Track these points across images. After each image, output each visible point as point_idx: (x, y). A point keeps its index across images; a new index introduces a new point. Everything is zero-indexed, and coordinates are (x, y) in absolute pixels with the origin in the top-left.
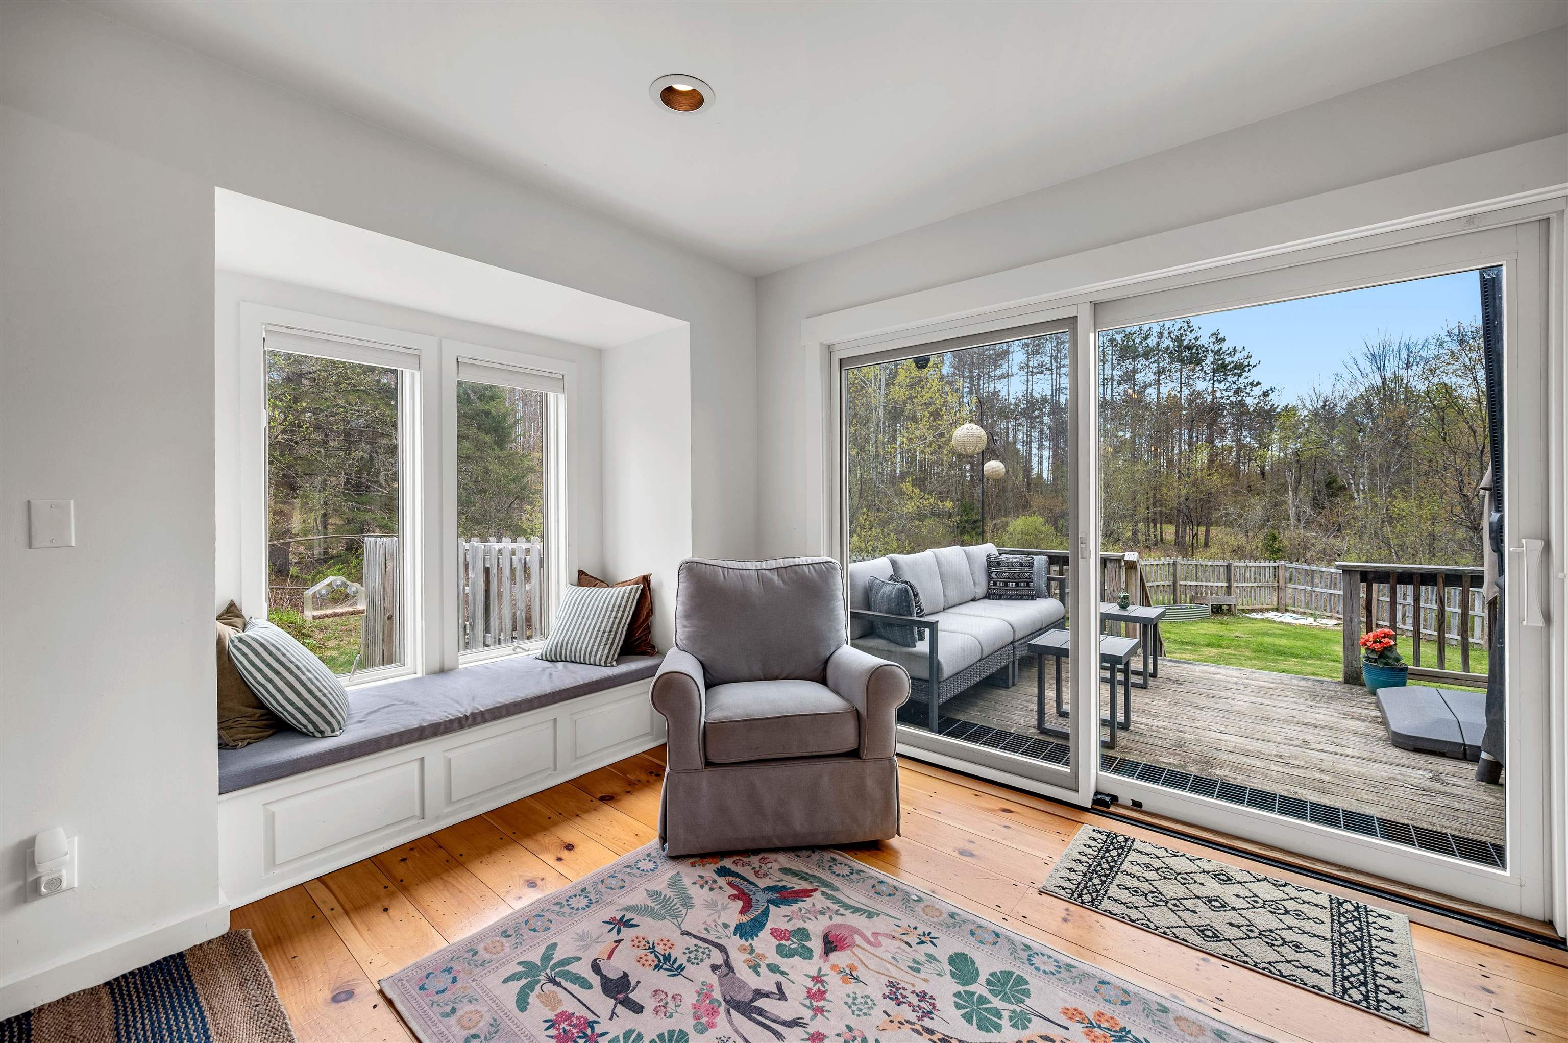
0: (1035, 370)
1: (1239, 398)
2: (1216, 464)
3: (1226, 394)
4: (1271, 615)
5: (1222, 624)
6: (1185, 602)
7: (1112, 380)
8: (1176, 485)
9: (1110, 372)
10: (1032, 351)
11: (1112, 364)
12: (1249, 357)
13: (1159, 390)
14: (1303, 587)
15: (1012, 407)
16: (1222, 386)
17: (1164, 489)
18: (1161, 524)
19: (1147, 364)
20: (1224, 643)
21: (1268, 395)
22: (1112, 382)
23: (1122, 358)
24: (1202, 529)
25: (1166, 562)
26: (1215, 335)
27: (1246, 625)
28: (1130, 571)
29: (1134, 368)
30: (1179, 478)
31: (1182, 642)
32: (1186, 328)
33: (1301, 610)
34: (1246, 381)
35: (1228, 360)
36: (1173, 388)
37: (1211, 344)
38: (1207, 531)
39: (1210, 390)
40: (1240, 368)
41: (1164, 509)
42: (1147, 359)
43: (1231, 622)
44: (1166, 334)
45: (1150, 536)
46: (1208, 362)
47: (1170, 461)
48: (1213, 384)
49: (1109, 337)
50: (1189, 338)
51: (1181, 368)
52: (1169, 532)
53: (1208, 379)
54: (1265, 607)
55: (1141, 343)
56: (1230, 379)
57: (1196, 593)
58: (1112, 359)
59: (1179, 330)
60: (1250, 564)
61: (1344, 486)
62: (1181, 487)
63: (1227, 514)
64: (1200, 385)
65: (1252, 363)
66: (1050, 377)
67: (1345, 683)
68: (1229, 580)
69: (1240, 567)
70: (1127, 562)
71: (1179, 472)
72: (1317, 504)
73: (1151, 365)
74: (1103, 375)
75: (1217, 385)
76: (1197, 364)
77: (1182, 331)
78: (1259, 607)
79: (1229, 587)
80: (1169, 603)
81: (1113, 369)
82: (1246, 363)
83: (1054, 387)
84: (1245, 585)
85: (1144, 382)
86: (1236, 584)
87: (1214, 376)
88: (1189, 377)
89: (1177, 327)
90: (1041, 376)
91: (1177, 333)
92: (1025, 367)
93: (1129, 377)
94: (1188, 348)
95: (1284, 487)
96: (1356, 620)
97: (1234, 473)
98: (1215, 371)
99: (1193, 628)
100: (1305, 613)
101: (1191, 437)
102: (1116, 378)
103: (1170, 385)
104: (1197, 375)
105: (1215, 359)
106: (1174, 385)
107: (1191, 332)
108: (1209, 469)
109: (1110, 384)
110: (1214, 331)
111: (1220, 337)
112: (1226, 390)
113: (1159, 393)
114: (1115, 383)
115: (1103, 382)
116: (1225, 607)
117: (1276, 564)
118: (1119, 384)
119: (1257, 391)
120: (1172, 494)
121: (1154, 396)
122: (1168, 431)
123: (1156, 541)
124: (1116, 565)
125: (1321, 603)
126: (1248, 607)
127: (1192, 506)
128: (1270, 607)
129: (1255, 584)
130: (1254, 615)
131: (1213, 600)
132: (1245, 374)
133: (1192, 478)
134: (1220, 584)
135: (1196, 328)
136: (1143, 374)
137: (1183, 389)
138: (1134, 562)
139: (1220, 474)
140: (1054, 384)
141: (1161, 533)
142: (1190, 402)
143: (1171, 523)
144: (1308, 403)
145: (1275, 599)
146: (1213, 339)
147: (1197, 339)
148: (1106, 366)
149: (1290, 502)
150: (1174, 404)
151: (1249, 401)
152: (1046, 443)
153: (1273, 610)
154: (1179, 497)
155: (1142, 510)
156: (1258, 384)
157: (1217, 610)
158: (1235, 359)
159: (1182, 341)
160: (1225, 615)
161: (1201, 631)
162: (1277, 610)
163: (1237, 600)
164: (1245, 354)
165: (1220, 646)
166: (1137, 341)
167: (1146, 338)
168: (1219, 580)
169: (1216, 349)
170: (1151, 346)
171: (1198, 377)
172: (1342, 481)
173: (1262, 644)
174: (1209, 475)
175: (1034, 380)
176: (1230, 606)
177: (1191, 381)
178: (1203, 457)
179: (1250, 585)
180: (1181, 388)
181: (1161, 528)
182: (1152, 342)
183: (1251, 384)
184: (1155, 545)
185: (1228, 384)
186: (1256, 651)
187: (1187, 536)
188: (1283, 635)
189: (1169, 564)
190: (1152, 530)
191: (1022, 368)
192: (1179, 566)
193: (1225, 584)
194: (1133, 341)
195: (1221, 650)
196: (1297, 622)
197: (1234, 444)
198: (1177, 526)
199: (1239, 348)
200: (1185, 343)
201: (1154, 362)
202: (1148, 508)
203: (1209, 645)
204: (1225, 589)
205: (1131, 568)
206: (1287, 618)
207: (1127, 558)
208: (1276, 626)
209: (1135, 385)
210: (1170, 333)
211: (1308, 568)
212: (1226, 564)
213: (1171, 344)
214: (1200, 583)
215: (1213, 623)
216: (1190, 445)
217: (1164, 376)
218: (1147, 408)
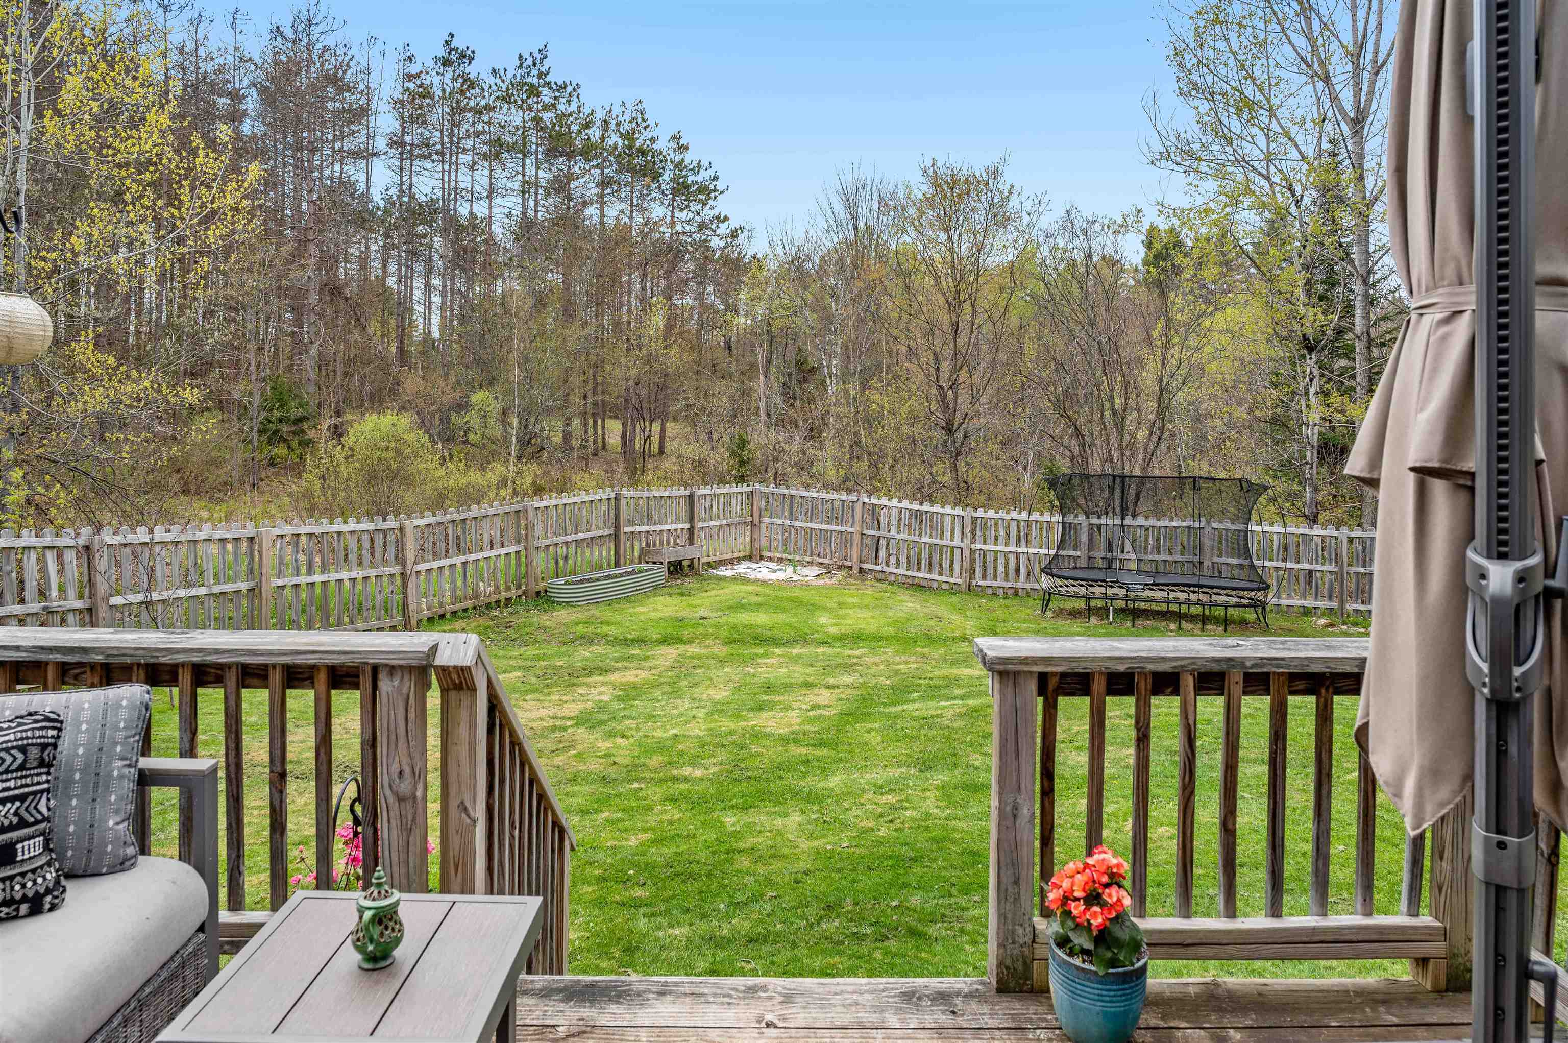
0: (416, 152)
1: (704, 237)
2: (676, 331)
3: (688, 228)
4: (742, 568)
5: (682, 594)
6: (632, 562)
7: (537, 187)
8: (623, 360)
9: (533, 172)
10: (411, 116)
11: (537, 159)
12: (716, 178)
13: (602, 211)
14: (780, 521)
15: (379, 213)
16: (683, 216)
17: (608, 368)
18: (603, 421)
19: (587, 168)
20: (686, 633)
21: (737, 236)
22: (537, 189)
23: (552, 153)
24: (656, 427)
25: (605, 497)
26: (676, 138)
27: (714, 592)
28: (453, 695)
29: (568, 171)
30: (628, 350)
31: (626, 640)
32: (639, 120)
33: (778, 555)
34: (712, 213)
35: (691, 179)
36: (622, 211)
37: (671, 152)
38: (663, 430)
39: (668, 220)
40: (706, 192)
41: (607, 398)
42: (588, 160)
43: (693, 589)
44: (613, 126)
45: (587, 441)
46: (666, 177)
47: (617, 323)
48: (673, 212)
49: (533, 114)
50: (642, 137)
51: (632, 182)
52: (614, 430)
53: (666, 202)
54: (736, 555)
55: (580, 132)
56: (695, 207)
57: (648, 545)
58: (537, 151)
59: (630, 122)
60: (718, 491)
61: (813, 368)
62: (630, 364)
63: (688, 406)
64: (658, 211)
65: (720, 187)
66: (439, 168)
67: (1000, 991)
68: (691, 519)
69: (705, 496)
70: (444, 671)
71: (628, 340)
72: (789, 396)
73: (592, 171)
74: (524, 176)
75: (677, 214)
76: (654, 179)
77: (634, 125)
78: (729, 556)
79: (691, 531)
80: (609, 566)
81: (538, 168)
82: (712, 187)
83: (446, 185)
84: (712, 523)
85: (583, 196)
86: (700, 525)
87: (674, 200)
88: (642, 197)
89: (627, 117)
90: (428, 165)
91: (626, 127)
92: (396, 143)
93: (560, 186)
94: (643, 152)
95: (753, 366)
96: (1025, 811)
97: (696, 346)
98: (675, 192)
99: (642, 609)
100: (781, 560)
101: (644, 289)
102: (543, 182)
103: (619, 206)
104: (653, 195)
105: (675, 174)
106: (623, 206)
107: (645, 128)
108: (665, 338)
109: (533, 191)
110: (675, 132)
111: (682, 142)
112: (688, 222)
113: (603, 216)
114: (541, 191)
115: (523, 186)
116: (685, 563)
117: (749, 489)
118: (548, 194)
119: (723, 229)
120: (619, 373)
121: (596, 219)
122: (615, 278)
123: (596, 449)
124: (409, 685)
125: (801, 543)
126: (715, 559)
127: (644, 392)
128: (741, 554)
129: (724, 522)
130: (724, 572)
131: (669, 555)
132: (711, 202)
133: (644, 352)
134: (680, 526)
135: (652, 124)
136: (581, 181)
137: (634, 214)
138: (463, 671)
139: (680, 346)
140: (446, 179)
141: (603, 435)
142: (645, 236)
143: (617, 417)
144: (780, 251)
145: (748, 539)
146: (672, 144)
147: (653, 140)
148: (527, 161)
149: (761, 390)
150: (623, 235)
151: (715, 242)
152: (436, 282)
153: (745, 558)
154: (627, 380)
155: (576, 399)
156: (726, 219)
157: (676, 569)
158: (699, 178)
159: (634, 140)
160: (686, 576)
161: (654, 615)
162: (750, 558)
163: (702, 551)
164: (711, 172)
165: (679, 640)
166: (575, 128)
167: (587, 126)
168: (678, 520)
169: (677, 159)
170: (593, 139)
171: (654, 199)
172: (812, 362)
173: (734, 627)
174: (666, 347)
175: (414, 168)
176: (692, 560)
177: (645, 204)
178: (658, 320)
179: (717, 523)
180: (632, 212)
181: (603, 428)
182: (594, 133)
183: (718, 218)
184: (595, 455)
185: (690, 215)
186: (729, 642)
187: (638, 437)
188: (760, 605)
189: (609, 499)
190: (591, 431)
191: (392, 144)
192: (623, 502)
193: (687, 526)
194: (569, 127)
195: (682, 648)
196: (774, 577)
197: (696, 302)
198: (624, 425)
199: (705, 163)
200: (638, 144)
201: (597, 166)
202: (585, 397)
203: (665, 641)
204: (686, 533)
205: (459, 687)
206: (762, 571)
207: (442, 659)
208: (750, 588)
209: (570, 199)
210: (618, 124)
211: (786, 492)
212: (687, 493)
213: (620, 142)
214: (653, 528)
215: (670, 595)
216: (642, 300)
217: (609, 191)
218: (587, 235)
